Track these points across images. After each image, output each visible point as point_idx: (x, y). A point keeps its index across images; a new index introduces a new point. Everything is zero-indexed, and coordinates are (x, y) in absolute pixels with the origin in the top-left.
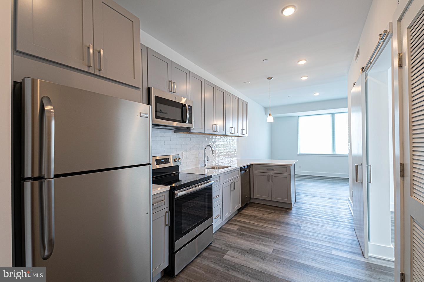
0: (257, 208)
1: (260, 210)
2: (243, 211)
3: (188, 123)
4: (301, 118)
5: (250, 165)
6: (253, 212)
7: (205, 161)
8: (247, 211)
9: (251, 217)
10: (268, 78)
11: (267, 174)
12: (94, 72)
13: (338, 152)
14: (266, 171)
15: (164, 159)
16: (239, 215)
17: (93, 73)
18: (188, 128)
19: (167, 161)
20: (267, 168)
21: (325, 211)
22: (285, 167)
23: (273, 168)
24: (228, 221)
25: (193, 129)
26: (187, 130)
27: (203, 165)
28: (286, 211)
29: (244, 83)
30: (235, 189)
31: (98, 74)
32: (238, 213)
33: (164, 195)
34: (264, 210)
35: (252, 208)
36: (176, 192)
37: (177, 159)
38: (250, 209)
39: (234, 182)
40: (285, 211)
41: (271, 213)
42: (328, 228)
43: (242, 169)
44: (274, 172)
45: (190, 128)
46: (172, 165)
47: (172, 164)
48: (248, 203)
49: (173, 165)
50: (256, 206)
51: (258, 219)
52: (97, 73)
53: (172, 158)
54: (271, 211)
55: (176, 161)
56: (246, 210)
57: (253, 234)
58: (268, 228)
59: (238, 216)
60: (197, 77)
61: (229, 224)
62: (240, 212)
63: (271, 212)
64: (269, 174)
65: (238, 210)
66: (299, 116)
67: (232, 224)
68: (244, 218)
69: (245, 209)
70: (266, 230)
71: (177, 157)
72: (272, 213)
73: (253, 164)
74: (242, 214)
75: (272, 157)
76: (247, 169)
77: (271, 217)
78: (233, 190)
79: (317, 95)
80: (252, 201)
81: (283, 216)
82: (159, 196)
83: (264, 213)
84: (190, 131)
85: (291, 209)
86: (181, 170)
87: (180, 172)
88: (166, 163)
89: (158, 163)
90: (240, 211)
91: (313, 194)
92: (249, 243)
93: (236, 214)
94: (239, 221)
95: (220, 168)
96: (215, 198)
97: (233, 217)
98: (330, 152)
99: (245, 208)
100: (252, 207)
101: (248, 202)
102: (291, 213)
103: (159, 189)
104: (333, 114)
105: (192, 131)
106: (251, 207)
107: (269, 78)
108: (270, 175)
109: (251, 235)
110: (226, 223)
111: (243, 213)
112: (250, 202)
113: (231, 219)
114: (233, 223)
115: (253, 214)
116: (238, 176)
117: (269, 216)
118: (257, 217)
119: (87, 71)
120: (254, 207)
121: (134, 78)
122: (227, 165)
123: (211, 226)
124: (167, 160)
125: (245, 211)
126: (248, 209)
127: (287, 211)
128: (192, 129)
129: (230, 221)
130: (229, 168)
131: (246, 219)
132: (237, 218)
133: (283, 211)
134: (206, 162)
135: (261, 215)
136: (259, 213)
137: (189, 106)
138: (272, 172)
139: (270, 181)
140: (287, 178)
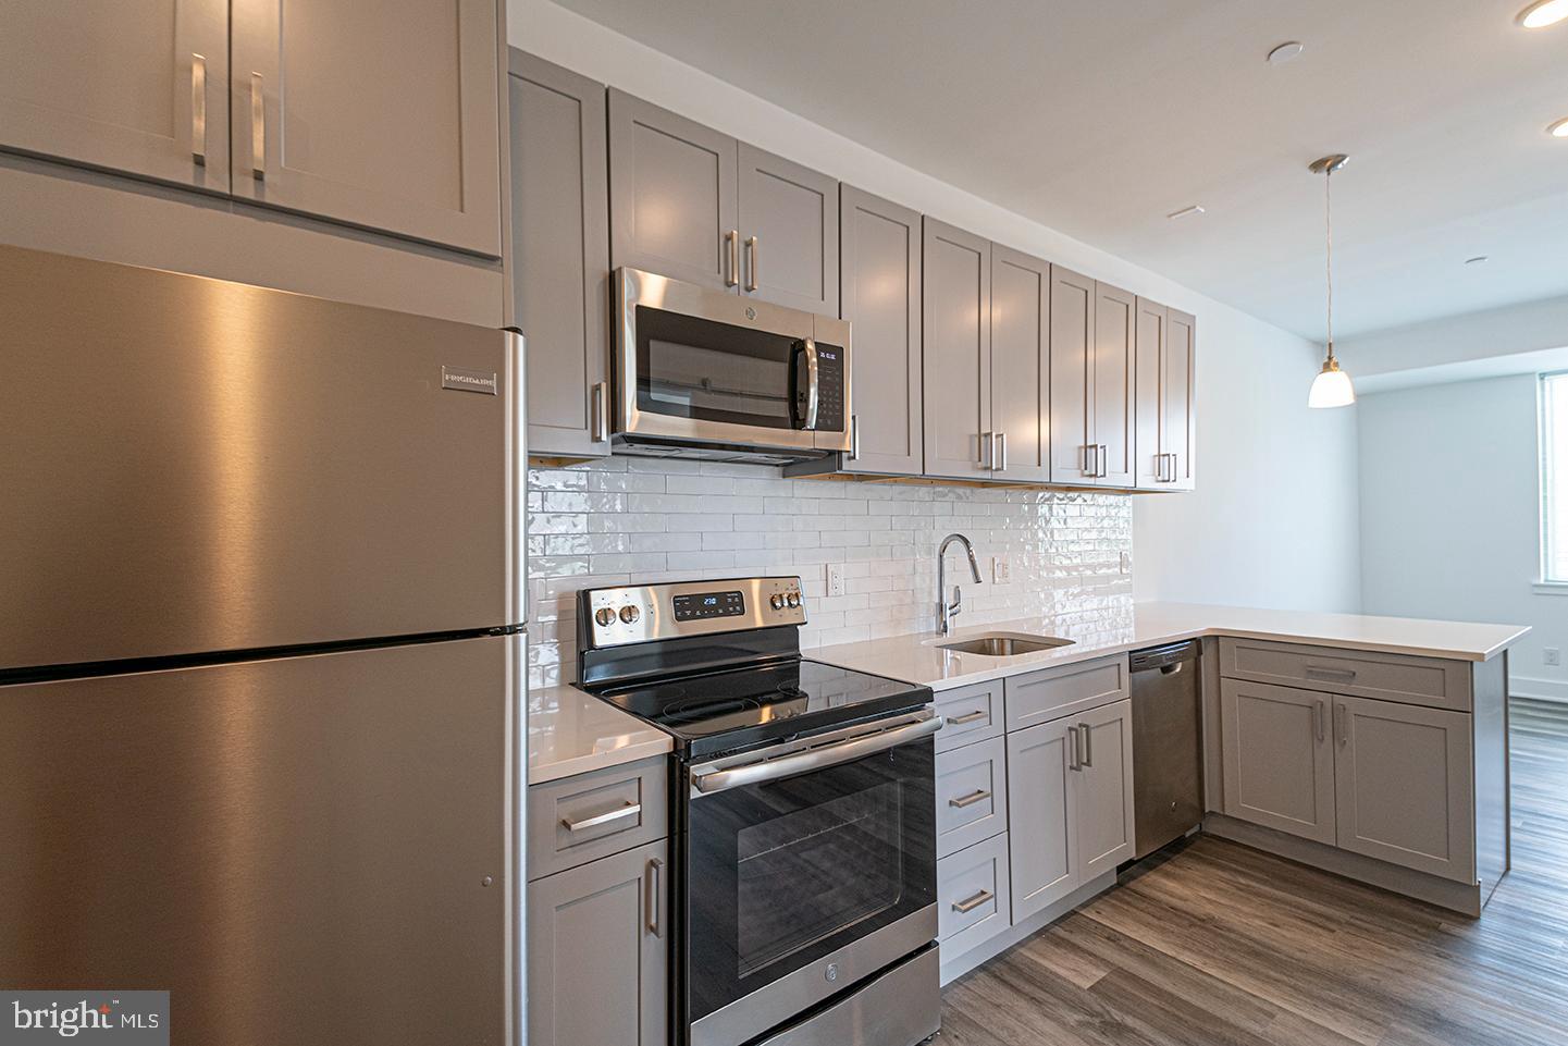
0: (1241, 873)
1: (1258, 894)
2: (1152, 877)
3: (818, 428)
4: (1556, 383)
5: (1197, 643)
6: (1211, 896)
7: (941, 607)
8: (1171, 885)
9: (1192, 925)
11: (1305, 698)
12: (231, 190)
14: (1299, 680)
15: (720, 596)
16: (1121, 901)
17: (228, 192)
18: (831, 453)
19: (734, 604)
20: (1310, 661)
22: (1437, 665)
23: (1352, 667)
24: (1054, 923)
25: (854, 458)
26: (827, 463)
27: (934, 629)
28: (1436, 928)
29: (1170, 216)
30: (1088, 763)
31: (250, 195)
32: (1119, 885)
33: (640, 779)
35: (1203, 867)
36: (696, 770)
37: (781, 596)
38: (1197, 871)
39: (1087, 726)
40: (1424, 925)
41: (1324, 923)
43: (1139, 659)
44: (1354, 688)
45: (840, 452)
46: (759, 624)
47: (757, 618)
48: (1188, 834)
49: (765, 623)
50: (1236, 862)
51: (1233, 949)
52: (246, 189)
53: (761, 591)
54: (1330, 911)
55: (778, 604)
56: (1167, 875)
59: (1113, 906)
60: (882, 211)
61: (1057, 945)
62: (1132, 884)
63: (1328, 918)
64: (1321, 697)
65: (1120, 869)
66: (1542, 375)
67: (1075, 948)
68: (1148, 925)
69: (1167, 867)
71: (784, 588)
72: (1339, 923)
73: (1217, 637)
74: (1144, 896)
75: (1364, 601)
76: (1176, 658)
77: (1319, 947)
78: (1078, 769)
80: (1213, 828)
82: (611, 780)
83: (1278, 917)
84: (840, 468)
85: (1471, 919)
86: (808, 644)
87: (805, 655)
88: (727, 614)
89: (688, 613)
90: (1133, 878)
93: (1106, 893)
94: (1114, 938)
95: (1021, 645)
96: (958, 805)
97: (1084, 906)
99: (1166, 860)
100: (1211, 864)
101: (1189, 829)
102: (1471, 947)
103: (622, 741)
105: (847, 466)
106: (1205, 861)
107: (1324, 165)
108: (1328, 705)
110: (1038, 933)
111: (1147, 891)
112: (1201, 833)
113: (1074, 912)
114: (1077, 939)
115: (1209, 909)
116: (1116, 698)
117: (1312, 942)
118: (1229, 930)
119: (190, 182)
120: (1223, 868)
121: (462, 211)
122: (1060, 634)
123: (927, 947)
124: (733, 598)
125: (1164, 881)
126: (1178, 871)
127: (1444, 926)
128: (849, 458)
129: (1064, 927)
130: (1058, 654)
131: (1163, 930)
132: (1106, 917)
133: (1412, 921)
134: (948, 612)
135: (1258, 922)
136: (1246, 909)
137: (819, 347)
138: (1342, 686)
139: (1326, 736)
140: (1445, 730)
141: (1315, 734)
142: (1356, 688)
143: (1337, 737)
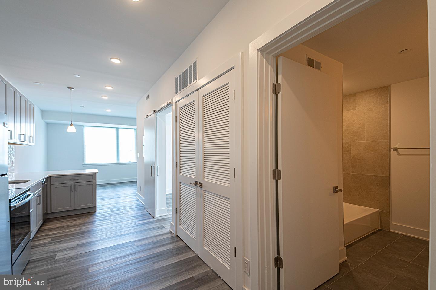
0: (59, 220)
2: (45, 227)
4: (86, 128)
5: (47, 179)
6: (57, 225)
10: (69, 88)
11: (70, 185)
13: (121, 161)
14: (68, 182)
16: (42, 232)
20: (71, 178)
21: (124, 205)
34: (68, 220)
42: (129, 213)
57: (72, 237)
58: (83, 229)
64: (73, 184)
66: (84, 126)
70: (83, 230)
73: (50, 177)
79: (108, 111)
80: (48, 217)
81: (91, 218)
83: (71, 222)
85: (95, 212)
91: (108, 197)
92: (74, 242)
98: (115, 161)
104: (117, 129)
106: (51, 222)
109: (71, 238)
111: (46, 229)
115: (59, 226)
120: (55, 221)
133: (89, 215)
135: (68, 224)
138: (76, 181)
139: (73, 190)
140: (93, 184)
141: (71, 191)
142: (79, 181)
143: (75, 190)
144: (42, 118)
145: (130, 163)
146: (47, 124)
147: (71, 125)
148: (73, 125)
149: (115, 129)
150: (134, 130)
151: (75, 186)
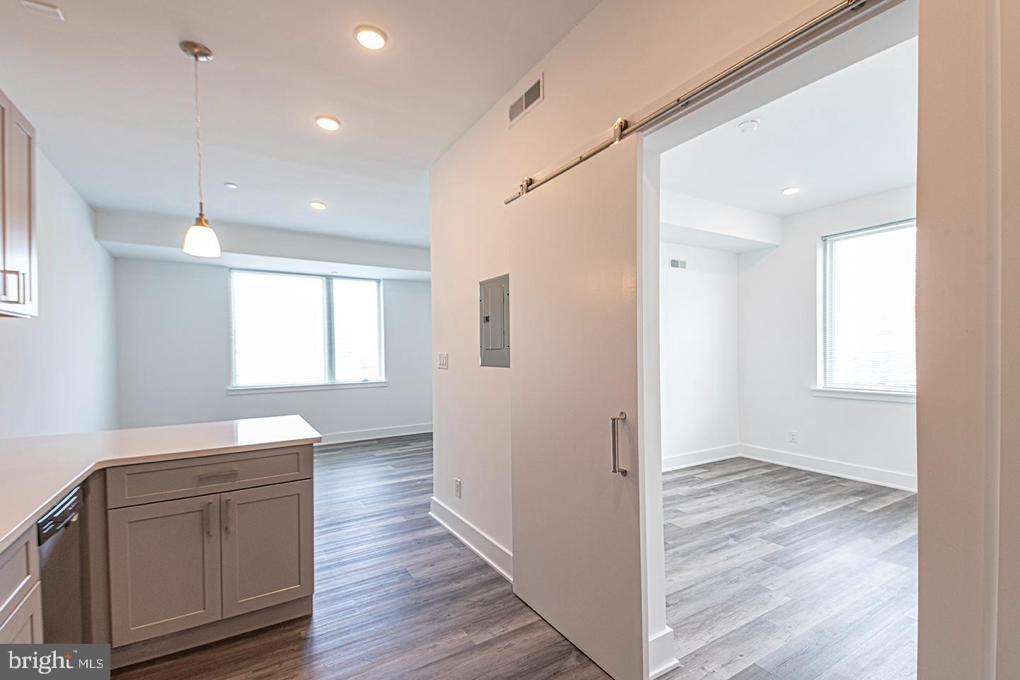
5: (85, 483)
10: (188, 47)
13: (342, 376)
22: (291, 451)
64: (210, 498)
66: (230, 269)
73: (104, 470)
76: (74, 508)
104: (328, 278)
107: (193, 49)
108: (214, 505)
138: (228, 485)
139: (215, 531)
140: (298, 494)
141: (205, 532)
142: (239, 483)
143: (224, 529)
144: (96, 237)
145: (366, 385)
146: (117, 261)
147: (200, 221)
148: (206, 221)
149: (320, 282)
150: (374, 284)
151: (224, 506)
